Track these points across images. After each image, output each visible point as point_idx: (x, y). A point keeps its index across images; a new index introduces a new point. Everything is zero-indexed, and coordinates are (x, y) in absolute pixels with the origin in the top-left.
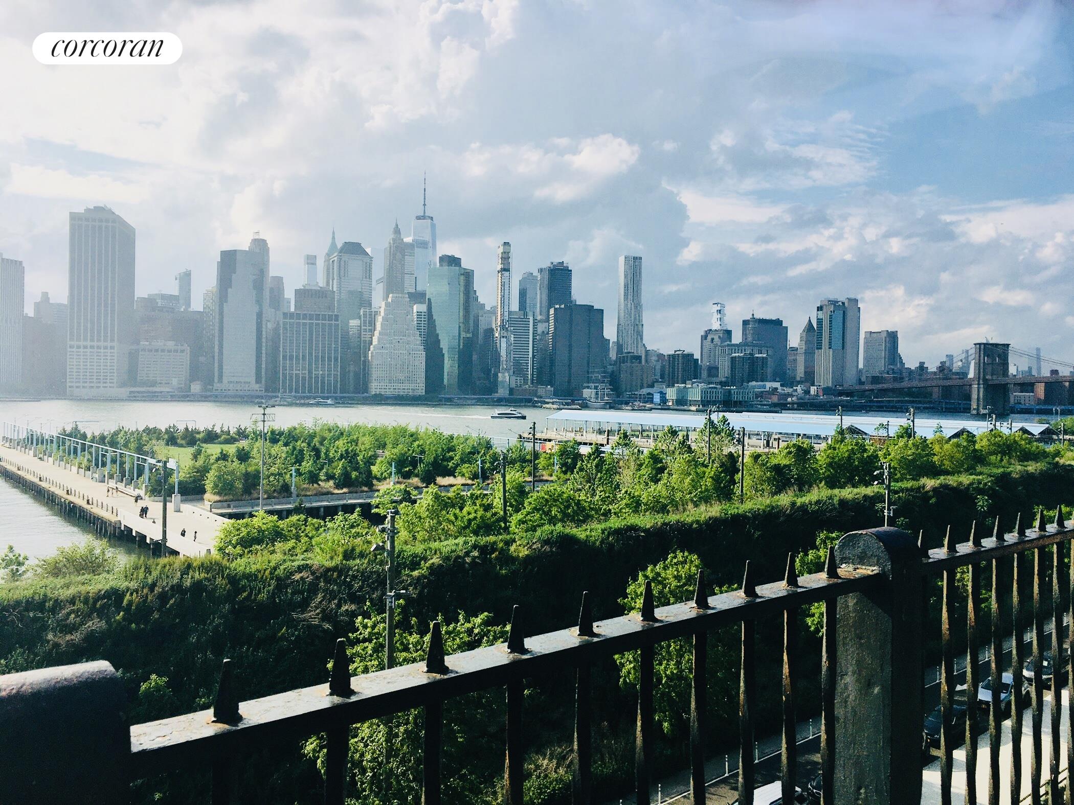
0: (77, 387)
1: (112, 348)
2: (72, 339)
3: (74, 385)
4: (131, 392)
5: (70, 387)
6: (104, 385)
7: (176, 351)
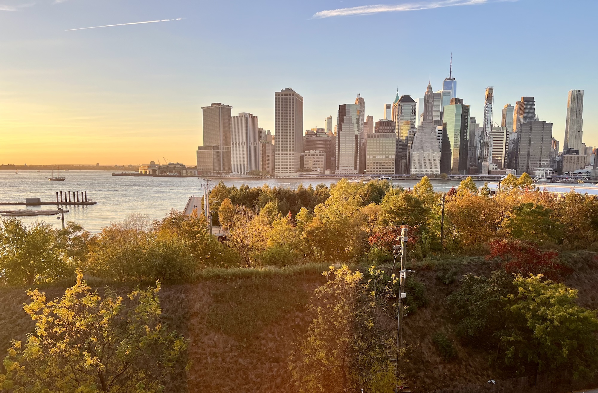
0: (279, 172)
1: (293, 154)
2: (276, 151)
3: (278, 171)
4: (300, 175)
5: (276, 172)
6: (290, 171)
7: (320, 155)
